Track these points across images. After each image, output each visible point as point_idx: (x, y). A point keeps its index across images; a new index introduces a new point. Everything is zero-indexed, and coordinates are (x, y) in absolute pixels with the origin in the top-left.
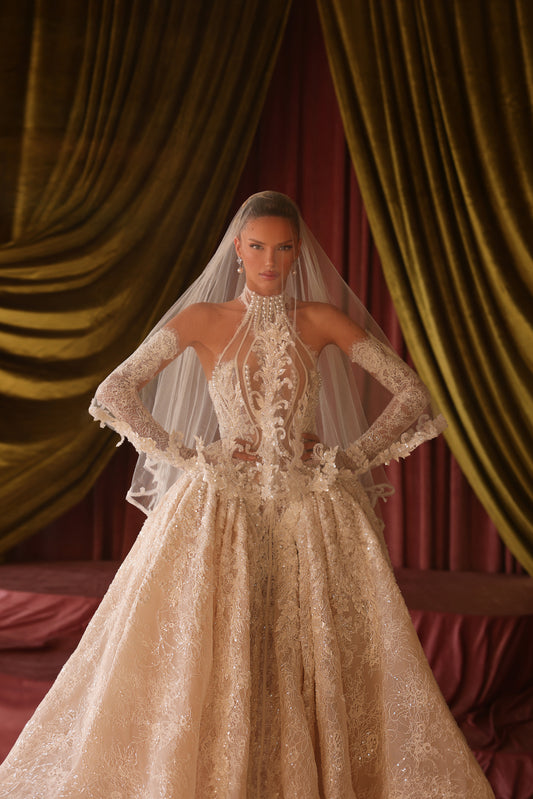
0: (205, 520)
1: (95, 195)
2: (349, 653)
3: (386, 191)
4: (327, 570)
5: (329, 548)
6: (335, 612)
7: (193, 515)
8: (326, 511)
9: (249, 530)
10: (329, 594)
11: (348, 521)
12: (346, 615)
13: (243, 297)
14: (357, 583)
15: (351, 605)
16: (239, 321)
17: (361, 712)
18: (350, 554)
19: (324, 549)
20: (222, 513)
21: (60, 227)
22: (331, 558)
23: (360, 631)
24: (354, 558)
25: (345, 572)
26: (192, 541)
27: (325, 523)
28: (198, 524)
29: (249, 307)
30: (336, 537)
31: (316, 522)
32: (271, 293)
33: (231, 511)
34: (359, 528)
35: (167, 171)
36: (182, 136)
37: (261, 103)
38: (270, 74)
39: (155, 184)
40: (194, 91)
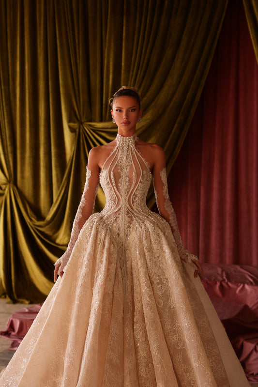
2: (161, 301)
4: (146, 263)
5: (146, 254)
8: (146, 236)
9: (112, 243)
11: (156, 241)
12: (158, 284)
13: (116, 139)
14: (162, 270)
15: (160, 279)
16: (112, 150)
17: (170, 327)
18: (158, 257)
20: (99, 235)
23: (165, 291)
24: (160, 259)
25: (156, 265)
27: (145, 242)
29: (118, 143)
34: (162, 244)
35: (171, 81)
36: (178, 64)
37: (215, 46)
38: (219, 32)
39: (166, 88)
40: (183, 43)
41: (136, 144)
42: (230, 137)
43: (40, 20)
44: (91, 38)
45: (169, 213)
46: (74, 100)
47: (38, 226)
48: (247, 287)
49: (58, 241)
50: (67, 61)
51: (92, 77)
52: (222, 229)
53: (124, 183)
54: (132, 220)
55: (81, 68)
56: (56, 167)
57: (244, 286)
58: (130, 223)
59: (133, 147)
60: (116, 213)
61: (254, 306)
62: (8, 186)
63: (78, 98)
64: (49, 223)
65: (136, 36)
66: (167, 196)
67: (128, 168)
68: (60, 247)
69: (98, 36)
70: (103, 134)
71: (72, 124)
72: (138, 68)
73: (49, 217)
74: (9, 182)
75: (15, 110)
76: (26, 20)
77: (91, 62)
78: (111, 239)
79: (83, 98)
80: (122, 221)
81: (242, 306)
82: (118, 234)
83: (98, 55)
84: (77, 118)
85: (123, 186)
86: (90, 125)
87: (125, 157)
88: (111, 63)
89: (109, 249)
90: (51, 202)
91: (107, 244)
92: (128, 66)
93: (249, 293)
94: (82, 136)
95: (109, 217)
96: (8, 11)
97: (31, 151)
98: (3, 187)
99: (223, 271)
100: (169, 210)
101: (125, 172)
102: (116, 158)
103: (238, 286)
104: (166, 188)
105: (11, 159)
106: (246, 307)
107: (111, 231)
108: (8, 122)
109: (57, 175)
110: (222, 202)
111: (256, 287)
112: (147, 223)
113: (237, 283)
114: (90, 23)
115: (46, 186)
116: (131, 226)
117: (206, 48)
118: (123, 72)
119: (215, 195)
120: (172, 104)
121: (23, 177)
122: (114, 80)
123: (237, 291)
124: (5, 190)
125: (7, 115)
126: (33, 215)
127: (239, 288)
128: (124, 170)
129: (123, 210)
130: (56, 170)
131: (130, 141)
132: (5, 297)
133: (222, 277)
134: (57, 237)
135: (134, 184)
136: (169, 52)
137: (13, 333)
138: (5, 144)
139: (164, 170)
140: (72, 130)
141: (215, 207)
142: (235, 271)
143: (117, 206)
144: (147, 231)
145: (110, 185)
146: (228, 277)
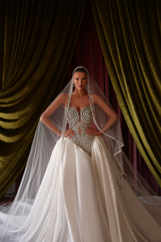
1: (19, 73)
3: (117, 71)
92: (9, 52)
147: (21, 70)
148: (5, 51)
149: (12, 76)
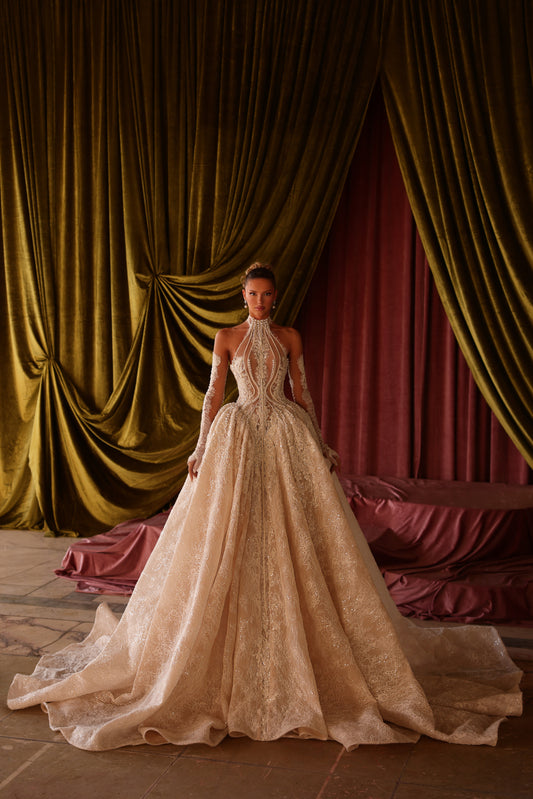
0: (229, 434)
2: (304, 501)
3: (436, 231)
4: (290, 458)
6: (295, 480)
7: (223, 431)
9: (250, 437)
10: (292, 470)
12: (301, 481)
13: (248, 320)
17: (314, 528)
19: (288, 447)
20: (238, 429)
21: (225, 258)
22: (292, 452)
23: (308, 490)
26: (223, 444)
28: (225, 435)
29: (251, 325)
30: (294, 443)
31: (284, 434)
32: (263, 318)
33: (242, 428)
34: (306, 437)
35: (284, 223)
36: (294, 199)
37: (345, 176)
38: (351, 157)
39: (277, 231)
40: (302, 170)
41: (271, 328)
42: (367, 300)
43: (96, 128)
44: (170, 156)
45: (307, 403)
46: (145, 243)
47: (93, 421)
48: (390, 503)
49: (120, 443)
50: (136, 185)
51: (171, 211)
52: (353, 426)
53: (261, 372)
54: (271, 411)
55: (156, 198)
56: (117, 337)
57: (386, 503)
58: (270, 414)
59: (269, 331)
60: (254, 403)
61: (400, 530)
62: (47, 363)
63: (151, 239)
64: (108, 416)
65: (236, 156)
66: (305, 387)
67: (266, 354)
68: (124, 451)
69: (181, 155)
70: (187, 292)
71: (142, 276)
72: (238, 201)
73: (108, 408)
74: (48, 357)
75: (58, 254)
76: (76, 126)
77: (170, 190)
78: (249, 433)
79: (158, 239)
80: (261, 412)
81: (384, 530)
82: (258, 427)
83: (181, 180)
84: (150, 270)
85: (261, 375)
86: (168, 279)
87: (260, 343)
88: (200, 193)
89: (247, 444)
90: (110, 390)
91: (245, 438)
92: (224, 197)
93: (393, 513)
94: (157, 294)
95: (248, 407)
96: (49, 113)
97: (82, 314)
98: (40, 364)
99: (353, 484)
100: (308, 400)
101: (262, 359)
102: (251, 344)
103: (378, 504)
104: (304, 377)
105: (51, 325)
106: (389, 531)
107: (249, 423)
108: (47, 271)
109: (119, 348)
110: (353, 389)
111: (403, 504)
112: (287, 413)
113: (376, 500)
114: (170, 135)
115: (103, 363)
116: (271, 417)
117: (334, 179)
118: (216, 205)
119: (344, 379)
120: (285, 252)
121: (70, 350)
122: (204, 216)
123: (377, 511)
124: (42, 369)
125: (46, 261)
126: (84, 406)
127: (380, 506)
128: (261, 357)
129: (262, 401)
130: (117, 341)
131: (264, 324)
132: (41, 528)
133: (354, 491)
134: (119, 437)
135: (273, 372)
136: (283, 181)
137: (74, 572)
138: (43, 303)
139: (302, 357)
140: (141, 284)
141: (344, 396)
142: (371, 484)
143: (255, 396)
144: (288, 424)
145: (246, 374)
146: (362, 490)
147: (243, 232)
148: (216, 194)
149: (227, 242)
